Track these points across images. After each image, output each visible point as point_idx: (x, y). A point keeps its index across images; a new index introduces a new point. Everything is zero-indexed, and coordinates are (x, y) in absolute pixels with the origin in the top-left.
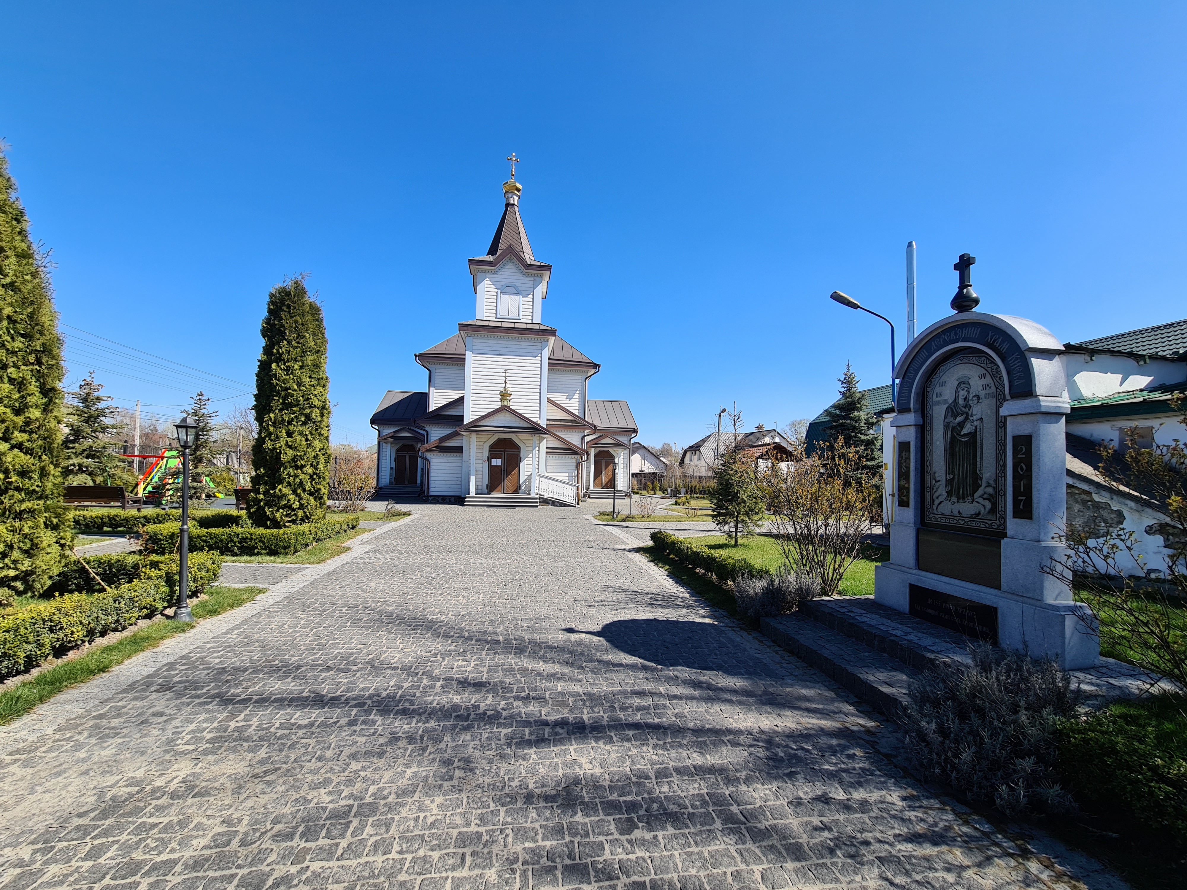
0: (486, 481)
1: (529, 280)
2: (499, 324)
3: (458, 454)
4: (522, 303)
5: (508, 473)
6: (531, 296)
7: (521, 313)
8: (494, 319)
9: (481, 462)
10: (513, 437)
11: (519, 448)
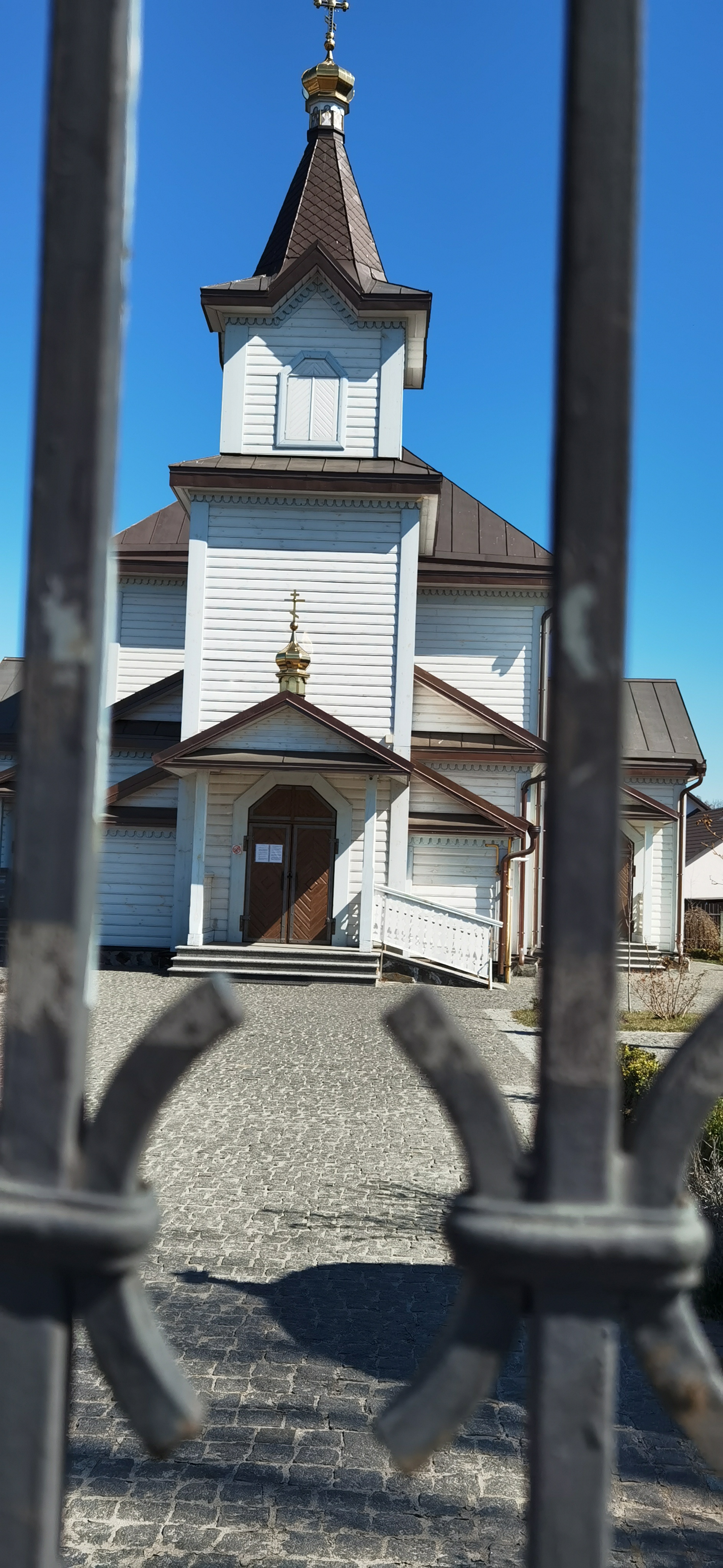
0: (238, 908)
1: (368, 339)
2: (281, 465)
3: (166, 831)
4: (346, 401)
5: (302, 886)
6: (373, 382)
7: (345, 431)
8: (270, 451)
9: (226, 852)
10: (316, 782)
11: (331, 814)
